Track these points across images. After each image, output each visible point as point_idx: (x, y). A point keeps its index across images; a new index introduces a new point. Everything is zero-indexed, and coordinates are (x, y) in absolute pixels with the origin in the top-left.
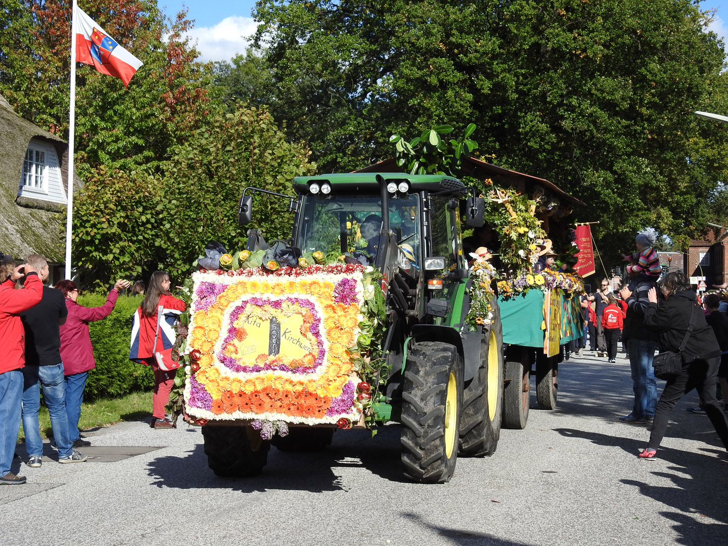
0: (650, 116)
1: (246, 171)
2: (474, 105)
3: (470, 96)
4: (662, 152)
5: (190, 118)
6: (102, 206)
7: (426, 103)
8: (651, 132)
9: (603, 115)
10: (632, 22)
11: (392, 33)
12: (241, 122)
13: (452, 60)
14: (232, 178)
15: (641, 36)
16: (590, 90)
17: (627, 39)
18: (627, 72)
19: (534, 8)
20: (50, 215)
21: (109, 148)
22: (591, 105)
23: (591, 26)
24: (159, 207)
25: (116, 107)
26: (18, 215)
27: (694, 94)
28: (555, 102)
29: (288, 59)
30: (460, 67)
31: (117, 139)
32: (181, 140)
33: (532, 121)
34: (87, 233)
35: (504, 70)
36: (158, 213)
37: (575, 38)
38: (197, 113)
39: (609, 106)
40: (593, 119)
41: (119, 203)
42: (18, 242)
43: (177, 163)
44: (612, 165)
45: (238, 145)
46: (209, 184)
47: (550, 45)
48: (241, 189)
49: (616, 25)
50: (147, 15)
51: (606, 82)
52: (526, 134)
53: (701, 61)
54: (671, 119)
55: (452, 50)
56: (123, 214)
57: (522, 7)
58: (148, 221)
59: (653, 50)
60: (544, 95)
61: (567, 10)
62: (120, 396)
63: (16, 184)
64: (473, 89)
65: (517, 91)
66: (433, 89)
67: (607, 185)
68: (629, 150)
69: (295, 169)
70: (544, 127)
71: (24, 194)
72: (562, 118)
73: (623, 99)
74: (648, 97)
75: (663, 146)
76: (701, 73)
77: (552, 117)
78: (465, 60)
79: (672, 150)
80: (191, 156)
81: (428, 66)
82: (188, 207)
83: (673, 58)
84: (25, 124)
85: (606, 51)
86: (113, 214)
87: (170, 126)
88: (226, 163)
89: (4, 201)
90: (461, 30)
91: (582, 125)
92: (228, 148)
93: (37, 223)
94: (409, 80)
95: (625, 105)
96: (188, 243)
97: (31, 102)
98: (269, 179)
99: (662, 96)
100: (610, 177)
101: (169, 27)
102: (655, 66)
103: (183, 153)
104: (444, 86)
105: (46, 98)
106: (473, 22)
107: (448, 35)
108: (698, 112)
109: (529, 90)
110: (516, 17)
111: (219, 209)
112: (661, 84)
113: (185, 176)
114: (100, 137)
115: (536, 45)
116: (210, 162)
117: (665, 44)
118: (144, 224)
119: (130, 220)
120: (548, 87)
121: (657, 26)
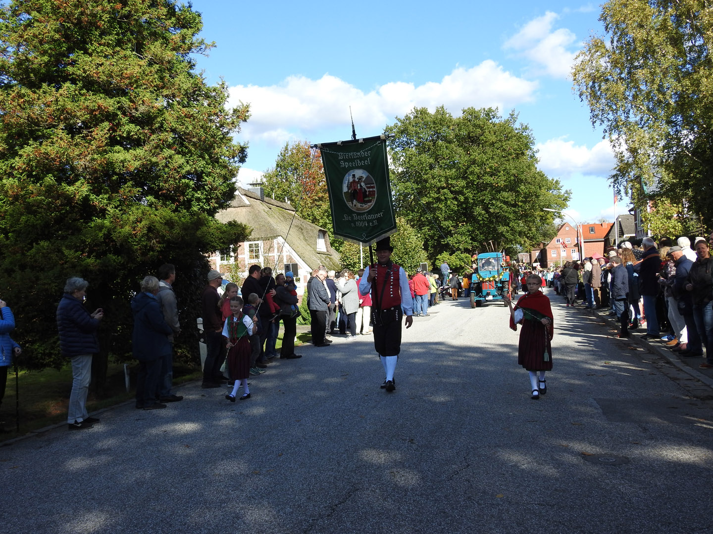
0: (521, 205)
2: (458, 205)
3: (456, 203)
4: (526, 218)
7: (440, 206)
8: (522, 211)
9: (505, 207)
10: (514, 172)
13: (448, 189)
15: (517, 177)
16: (499, 197)
17: (512, 178)
18: (511, 190)
22: (500, 203)
23: (499, 174)
26: (318, 256)
28: (487, 203)
30: (452, 192)
33: (478, 210)
35: (468, 192)
37: (493, 179)
39: (506, 203)
40: (501, 208)
44: (509, 224)
49: (508, 173)
51: (505, 194)
52: (477, 215)
54: (529, 206)
55: (449, 186)
57: (474, 169)
63: (315, 247)
64: (455, 199)
65: (473, 199)
66: (443, 201)
68: (515, 218)
70: (483, 212)
72: (490, 208)
73: (512, 200)
74: (521, 199)
75: (526, 216)
77: (486, 209)
78: (454, 189)
79: (530, 217)
81: (439, 193)
83: (529, 183)
84: (315, 225)
85: (505, 183)
89: (314, 252)
90: (451, 178)
91: (497, 211)
93: (323, 259)
94: (434, 198)
95: (513, 202)
99: (524, 197)
100: (508, 229)
102: (523, 187)
104: (446, 199)
107: (447, 181)
109: (477, 199)
110: (472, 173)
112: (525, 193)
117: (526, 178)
120: (484, 197)
121: (523, 172)
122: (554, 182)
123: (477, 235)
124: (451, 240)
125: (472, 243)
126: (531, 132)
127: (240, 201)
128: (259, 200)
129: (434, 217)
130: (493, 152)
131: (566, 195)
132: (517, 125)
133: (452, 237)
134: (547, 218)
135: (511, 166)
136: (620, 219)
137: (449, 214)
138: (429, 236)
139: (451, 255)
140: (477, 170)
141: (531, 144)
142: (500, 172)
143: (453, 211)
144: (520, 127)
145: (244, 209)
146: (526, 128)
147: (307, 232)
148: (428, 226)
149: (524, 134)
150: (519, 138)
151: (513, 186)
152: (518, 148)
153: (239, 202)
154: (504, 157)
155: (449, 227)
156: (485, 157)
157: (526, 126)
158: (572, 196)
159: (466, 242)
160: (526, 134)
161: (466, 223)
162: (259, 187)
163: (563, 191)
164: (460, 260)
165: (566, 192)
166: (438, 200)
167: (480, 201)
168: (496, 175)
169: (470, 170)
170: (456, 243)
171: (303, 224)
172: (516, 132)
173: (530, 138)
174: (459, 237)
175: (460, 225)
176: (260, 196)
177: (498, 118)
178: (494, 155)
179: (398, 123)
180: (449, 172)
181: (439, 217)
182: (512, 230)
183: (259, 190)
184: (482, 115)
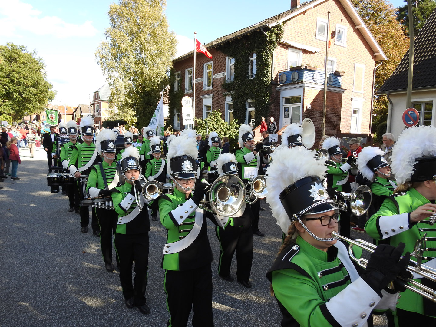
123: (15, 107)
131: (55, 92)
135: (34, 76)
136: (80, 106)
146: (42, 59)
151: (35, 85)
154: (31, 71)
157: (42, 58)
158: (57, 93)
159: (9, 110)
165: (55, 91)
167: (18, 90)
168: (27, 79)
170: (3, 110)
172: (36, 60)
175: (5, 101)
184: (18, 48)
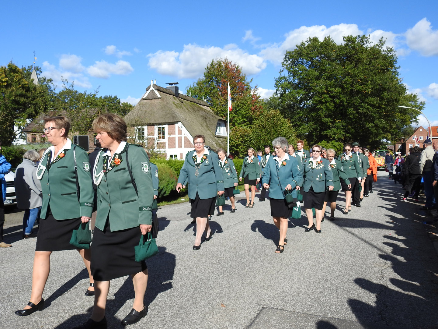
0: (385, 108)
1: (273, 126)
2: (335, 107)
3: (333, 104)
4: (388, 118)
5: (258, 113)
6: (236, 137)
7: (322, 107)
8: (385, 112)
9: (371, 108)
10: (379, 82)
11: (312, 89)
12: (272, 114)
14: (270, 129)
15: (382, 86)
16: (367, 101)
17: (378, 87)
18: (377, 96)
19: (351, 80)
20: (223, 139)
21: (238, 122)
22: (367, 105)
23: (367, 84)
24: (251, 137)
25: (239, 111)
26: (215, 139)
27: (397, 101)
28: (357, 105)
29: (284, 97)
30: (330, 97)
31: (240, 120)
32: (256, 119)
33: (351, 110)
34: (233, 144)
35: (343, 97)
36: (251, 138)
37: (363, 87)
38: (260, 112)
39: (373, 106)
40: (368, 109)
41: (240, 136)
42: (215, 146)
43: (255, 125)
44: (374, 122)
45: (271, 120)
46: (264, 130)
47: (356, 89)
48: (272, 131)
49: (375, 83)
50: (247, 87)
51: (372, 99)
52: (349, 114)
53: (399, 92)
54: (390, 108)
55: (328, 92)
56: (242, 139)
57: (348, 80)
58: (248, 140)
59: (385, 90)
60: (354, 103)
61: (360, 80)
62: (242, 185)
63: (214, 132)
64: (334, 102)
65: (347, 102)
66: (323, 103)
67: (372, 127)
68: (379, 117)
69: (286, 126)
70: (354, 112)
71: (217, 134)
72: (359, 109)
73: (376, 103)
74: (384, 103)
75: (388, 116)
76: (399, 95)
78: (332, 95)
79: (391, 117)
80: (259, 123)
81: (322, 97)
82: (258, 136)
83: (391, 91)
84: (217, 116)
85: (372, 90)
86: (239, 139)
87: (253, 116)
88: (268, 124)
89: (212, 136)
90: (331, 87)
91: (364, 111)
92: (268, 121)
93: (220, 141)
94: (316, 101)
95: (378, 105)
96: (258, 146)
97: (218, 111)
98: (279, 128)
99: (388, 102)
100: (373, 125)
101: (253, 90)
102: (386, 94)
103: (256, 122)
104: (326, 102)
105: (222, 109)
106: (334, 84)
107: (327, 89)
108: (399, 106)
109: (350, 102)
110: (346, 83)
111: (266, 137)
112: (387, 99)
113: (257, 128)
114: (235, 119)
115: (352, 90)
116: (264, 125)
117: (389, 88)
118: (247, 141)
119: (243, 140)
120: (355, 101)
121: (386, 83)
122: (413, 96)
124: (328, 132)
125: (345, 135)
126: (395, 53)
127: (154, 94)
128: (173, 95)
129: (317, 115)
130: (363, 67)
132: (384, 48)
133: (330, 130)
134: (406, 121)
137: (329, 113)
138: (313, 128)
139: (328, 142)
140: (350, 80)
141: (394, 63)
142: (368, 81)
143: (331, 110)
144: (387, 50)
145: (157, 101)
147: (209, 121)
148: (312, 121)
149: (389, 55)
150: (385, 57)
152: (384, 65)
153: (153, 96)
155: (327, 122)
156: (356, 71)
160: (391, 55)
161: (342, 120)
162: (174, 86)
163: (419, 103)
164: (334, 147)
166: (321, 102)
169: (345, 80)
171: (208, 115)
173: (394, 58)
174: (335, 130)
176: (174, 92)
177: (369, 43)
178: (364, 69)
179: (297, 49)
180: (328, 82)
181: (320, 115)
182: (375, 126)
183: (174, 88)
